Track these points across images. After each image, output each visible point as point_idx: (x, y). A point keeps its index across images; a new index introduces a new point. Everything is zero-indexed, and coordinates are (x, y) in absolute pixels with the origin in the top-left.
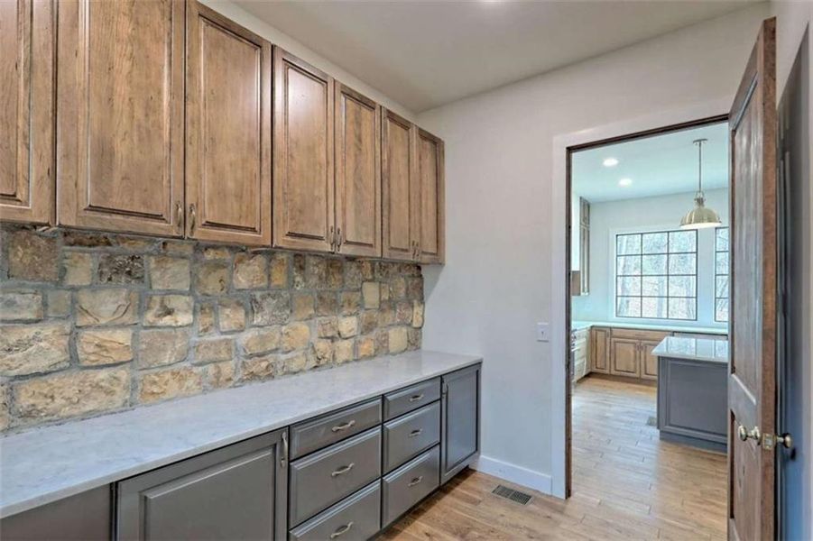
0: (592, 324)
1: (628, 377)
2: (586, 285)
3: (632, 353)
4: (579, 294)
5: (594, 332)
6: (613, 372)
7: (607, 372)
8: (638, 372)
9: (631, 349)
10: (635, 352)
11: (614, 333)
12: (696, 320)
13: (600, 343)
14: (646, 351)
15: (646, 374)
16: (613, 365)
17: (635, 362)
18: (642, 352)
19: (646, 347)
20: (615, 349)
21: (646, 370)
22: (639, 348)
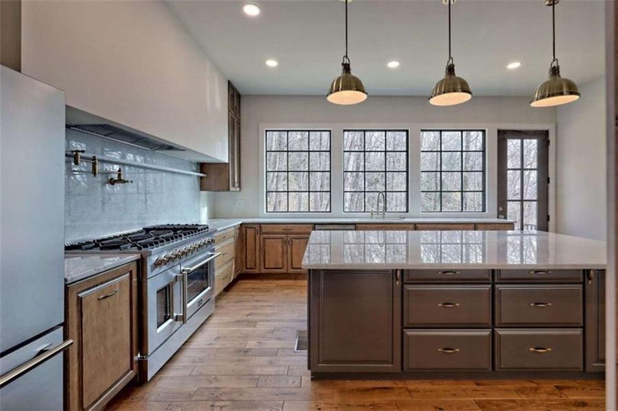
0: (241, 221)
1: (278, 274)
2: (236, 180)
3: (280, 248)
4: (228, 189)
5: (244, 229)
6: (263, 271)
7: (257, 271)
8: (285, 267)
9: (279, 245)
10: (283, 248)
11: (263, 231)
12: (330, 212)
13: (250, 242)
14: (292, 245)
15: (292, 268)
16: (262, 263)
17: (282, 257)
18: (289, 247)
19: (292, 241)
20: (264, 246)
21: (292, 264)
22: (286, 243)
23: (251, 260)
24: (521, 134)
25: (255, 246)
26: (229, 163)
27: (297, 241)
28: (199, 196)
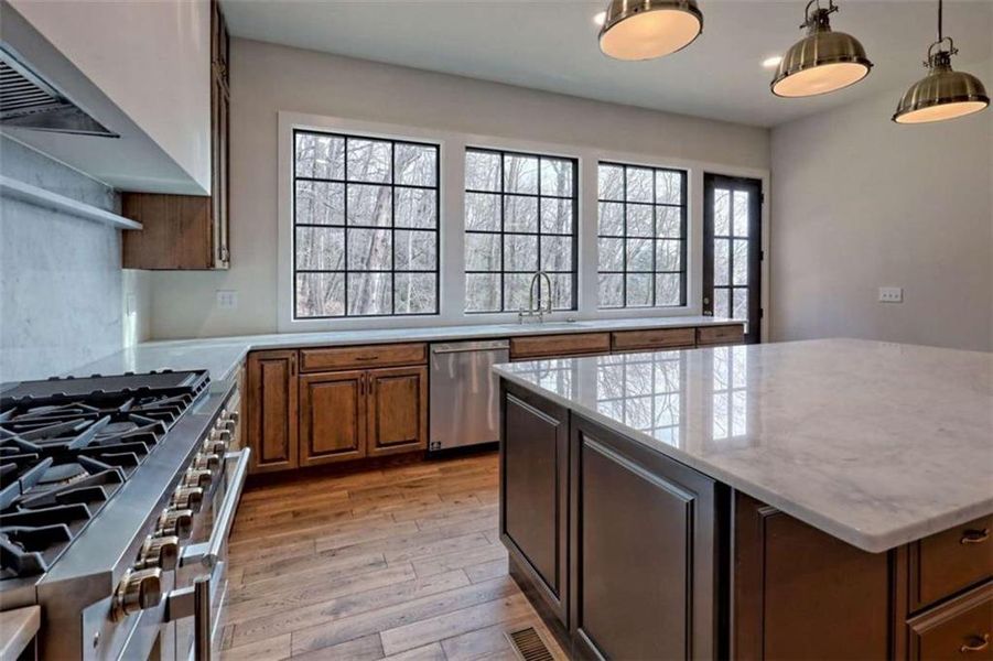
0: (248, 343)
2: (224, 242)
3: (350, 403)
4: (211, 265)
5: (256, 365)
7: (290, 464)
8: (362, 445)
9: (346, 394)
10: (356, 400)
11: (308, 364)
13: (273, 393)
14: (377, 394)
15: (379, 445)
16: (305, 445)
17: (356, 423)
18: (371, 398)
19: (378, 383)
20: (310, 402)
21: (378, 435)
22: (362, 388)
23: (274, 440)
24: (731, 182)
25: (287, 401)
26: (211, 198)
27: (391, 382)
28: (119, 281)
